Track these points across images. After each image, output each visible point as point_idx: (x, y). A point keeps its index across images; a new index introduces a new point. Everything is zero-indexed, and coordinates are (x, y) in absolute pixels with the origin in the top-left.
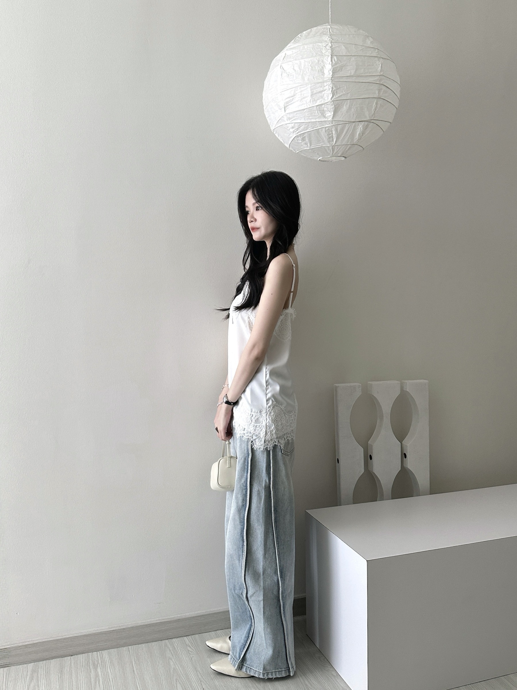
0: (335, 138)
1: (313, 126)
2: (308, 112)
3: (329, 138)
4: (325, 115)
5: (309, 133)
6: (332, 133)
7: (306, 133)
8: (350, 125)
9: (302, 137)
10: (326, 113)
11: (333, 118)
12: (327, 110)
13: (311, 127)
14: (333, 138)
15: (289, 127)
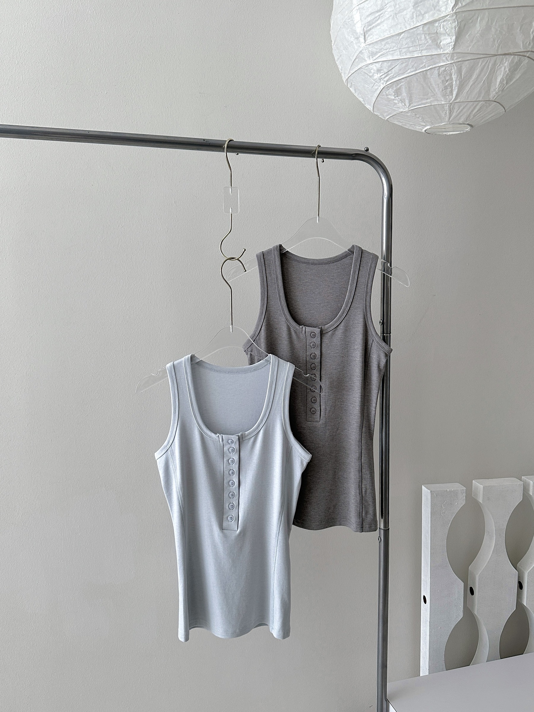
0: (456, 88)
1: (416, 65)
2: (407, 38)
3: (446, 88)
4: (439, 42)
5: (408, 79)
6: (451, 79)
7: (403, 80)
8: (486, 63)
9: (395, 89)
10: (442, 38)
11: (454, 48)
12: (444, 32)
13: (412, 67)
14: (452, 89)
15: (372, 71)
